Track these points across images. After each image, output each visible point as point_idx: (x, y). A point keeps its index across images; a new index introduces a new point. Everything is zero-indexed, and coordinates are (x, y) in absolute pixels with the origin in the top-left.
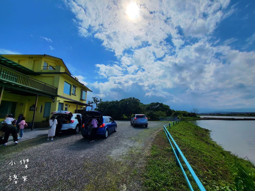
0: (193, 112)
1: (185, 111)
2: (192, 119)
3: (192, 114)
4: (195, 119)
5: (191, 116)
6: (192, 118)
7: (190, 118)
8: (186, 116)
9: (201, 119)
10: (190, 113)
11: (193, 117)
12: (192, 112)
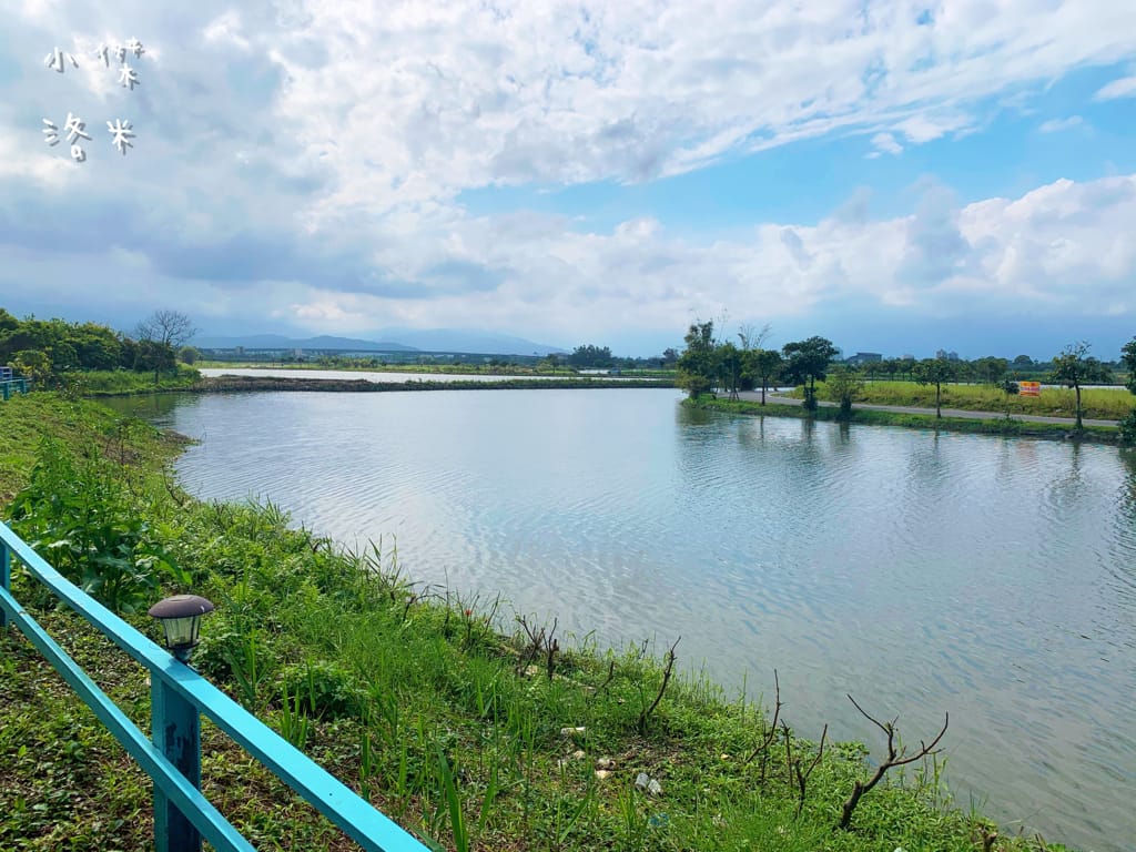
0: (156, 340)
1: (103, 327)
2: (143, 387)
3: (146, 351)
4: (164, 383)
5: (141, 368)
6: (140, 381)
7: (127, 383)
8: (107, 365)
9: (199, 389)
10: (135, 341)
11: (151, 375)
12: (146, 336)
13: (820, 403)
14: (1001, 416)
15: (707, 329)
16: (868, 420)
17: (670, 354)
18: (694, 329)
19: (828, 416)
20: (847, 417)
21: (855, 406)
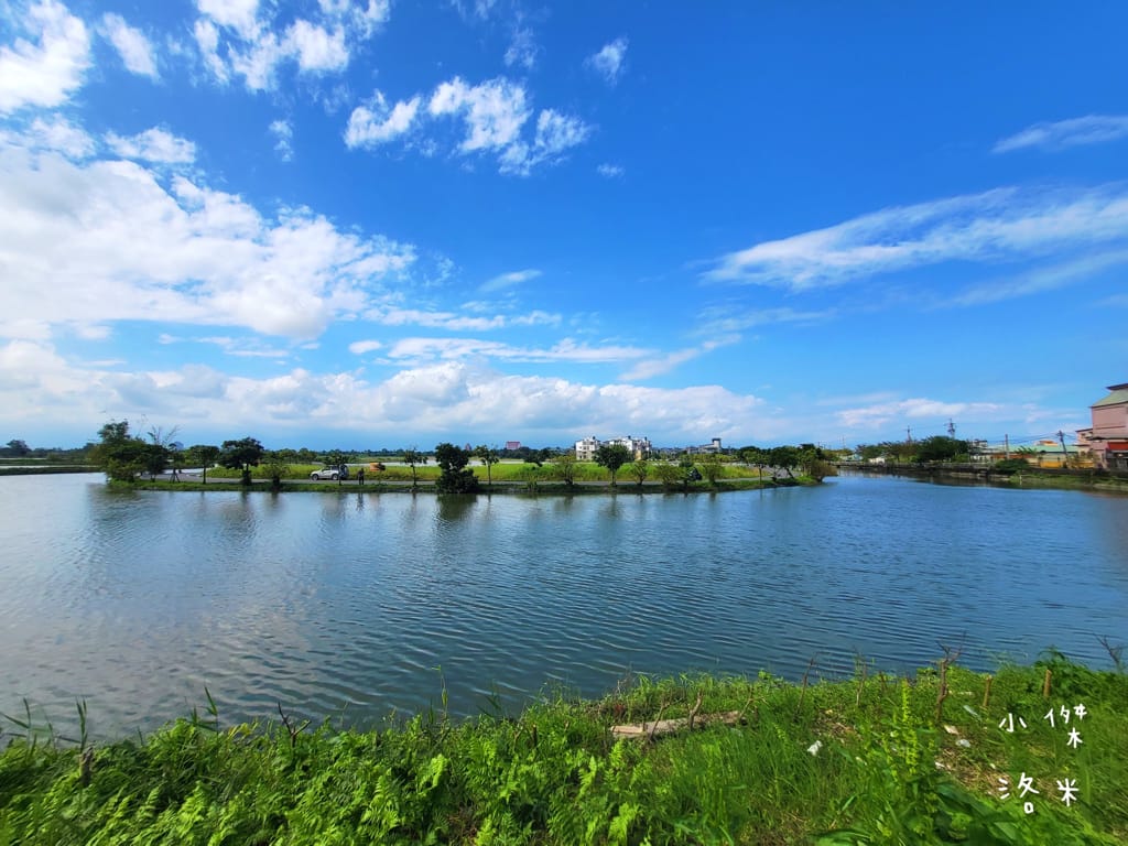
13: (254, 481)
14: (376, 482)
15: (122, 428)
16: (292, 489)
17: (89, 447)
18: (110, 427)
19: (261, 488)
20: (276, 487)
21: (281, 481)
